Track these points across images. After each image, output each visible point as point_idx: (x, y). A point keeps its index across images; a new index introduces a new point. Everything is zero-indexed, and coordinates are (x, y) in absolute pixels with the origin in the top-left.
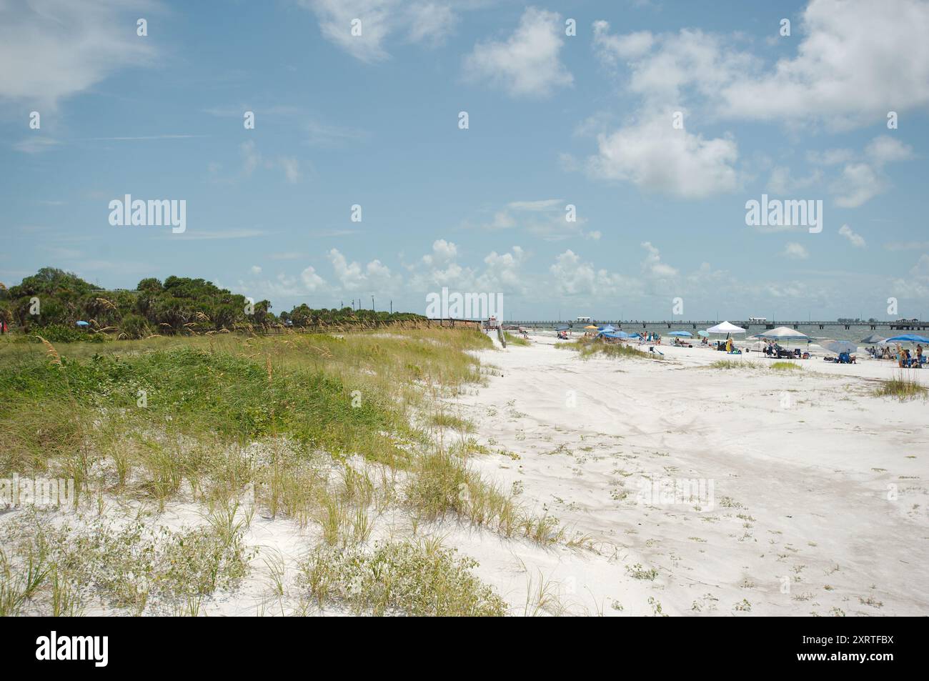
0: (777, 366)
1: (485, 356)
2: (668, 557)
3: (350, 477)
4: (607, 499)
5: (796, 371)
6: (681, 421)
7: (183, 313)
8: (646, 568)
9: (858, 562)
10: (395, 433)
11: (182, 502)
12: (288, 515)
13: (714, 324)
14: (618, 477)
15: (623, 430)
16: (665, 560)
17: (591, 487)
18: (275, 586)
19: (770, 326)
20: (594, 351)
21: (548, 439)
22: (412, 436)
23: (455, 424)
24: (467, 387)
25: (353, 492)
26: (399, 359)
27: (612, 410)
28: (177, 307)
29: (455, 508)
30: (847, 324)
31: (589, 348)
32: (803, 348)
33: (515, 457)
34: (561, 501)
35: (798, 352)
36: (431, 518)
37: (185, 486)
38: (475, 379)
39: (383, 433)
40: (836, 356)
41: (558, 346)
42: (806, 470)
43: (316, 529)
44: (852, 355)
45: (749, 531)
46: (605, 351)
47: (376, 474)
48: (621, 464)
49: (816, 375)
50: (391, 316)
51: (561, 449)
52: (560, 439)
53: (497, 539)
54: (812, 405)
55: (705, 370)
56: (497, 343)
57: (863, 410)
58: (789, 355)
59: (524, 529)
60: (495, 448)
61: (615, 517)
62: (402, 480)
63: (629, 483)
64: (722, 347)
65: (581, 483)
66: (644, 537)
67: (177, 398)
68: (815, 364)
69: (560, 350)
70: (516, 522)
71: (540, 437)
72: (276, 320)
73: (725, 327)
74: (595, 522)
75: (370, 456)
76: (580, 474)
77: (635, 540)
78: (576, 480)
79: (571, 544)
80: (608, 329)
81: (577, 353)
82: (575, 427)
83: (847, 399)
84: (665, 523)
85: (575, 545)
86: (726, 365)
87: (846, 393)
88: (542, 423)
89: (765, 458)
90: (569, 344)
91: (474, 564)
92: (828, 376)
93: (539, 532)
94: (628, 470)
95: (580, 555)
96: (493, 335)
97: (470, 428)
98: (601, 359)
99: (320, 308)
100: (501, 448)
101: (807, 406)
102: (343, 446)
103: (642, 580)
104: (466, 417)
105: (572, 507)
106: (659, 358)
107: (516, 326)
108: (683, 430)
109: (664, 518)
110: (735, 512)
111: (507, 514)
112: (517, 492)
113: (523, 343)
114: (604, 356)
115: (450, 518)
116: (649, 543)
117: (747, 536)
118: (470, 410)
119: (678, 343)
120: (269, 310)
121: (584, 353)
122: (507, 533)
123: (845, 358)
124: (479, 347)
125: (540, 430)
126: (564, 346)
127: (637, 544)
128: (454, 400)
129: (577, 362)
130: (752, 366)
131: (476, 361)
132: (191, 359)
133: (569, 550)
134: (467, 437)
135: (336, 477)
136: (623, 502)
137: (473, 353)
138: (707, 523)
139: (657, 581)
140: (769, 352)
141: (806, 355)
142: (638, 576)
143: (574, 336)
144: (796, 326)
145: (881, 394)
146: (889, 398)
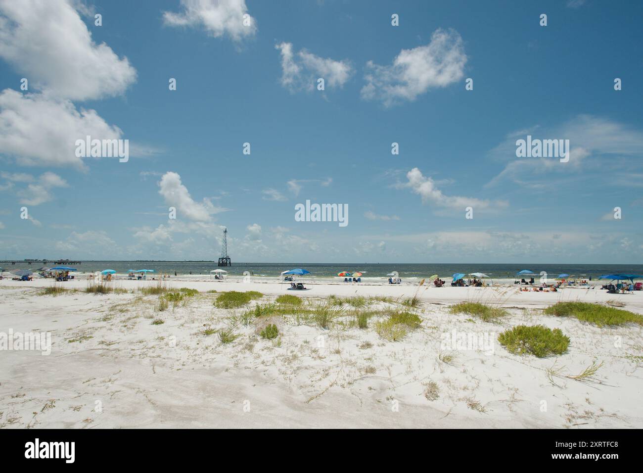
30: (30, 262)
40: (20, 277)
44: (30, 277)
57: (32, 302)
83: (23, 298)
87: (22, 295)
92: (14, 287)
123: (25, 278)
145: (43, 294)
146: (48, 295)
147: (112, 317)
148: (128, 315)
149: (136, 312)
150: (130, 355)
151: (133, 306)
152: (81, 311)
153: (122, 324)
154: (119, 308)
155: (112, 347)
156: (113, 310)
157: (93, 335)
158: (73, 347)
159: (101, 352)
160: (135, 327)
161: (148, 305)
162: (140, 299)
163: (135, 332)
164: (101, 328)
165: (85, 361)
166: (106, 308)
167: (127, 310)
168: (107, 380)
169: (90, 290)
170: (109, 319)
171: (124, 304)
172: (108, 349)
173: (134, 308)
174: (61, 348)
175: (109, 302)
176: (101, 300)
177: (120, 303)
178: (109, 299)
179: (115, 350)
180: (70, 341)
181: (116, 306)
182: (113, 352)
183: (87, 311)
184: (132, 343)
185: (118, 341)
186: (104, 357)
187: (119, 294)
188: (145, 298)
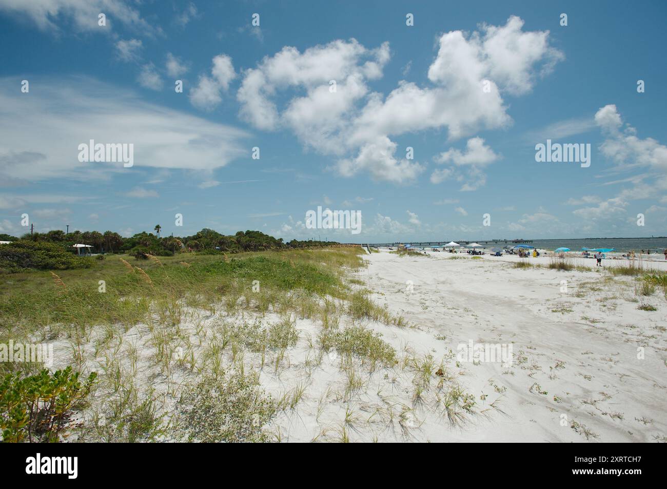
0: (474, 258)
1: (364, 257)
2: (448, 331)
3: (327, 303)
4: (420, 309)
5: (481, 259)
6: (442, 279)
7: (253, 243)
8: (441, 336)
9: (523, 332)
10: (338, 286)
11: (270, 313)
12: (308, 318)
13: (448, 243)
14: (423, 301)
15: (421, 283)
16: (447, 333)
17: (413, 305)
18: (309, 344)
19: (467, 243)
20: (404, 254)
21: (394, 287)
22: (344, 287)
23: (359, 282)
24: (360, 269)
25: (329, 309)
26: (334, 259)
27: (415, 276)
28: (250, 242)
29: (367, 314)
30: (496, 242)
31: (402, 253)
32: (482, 250)
33: (383, 294)
34: (403, 311)
35: (480, 252)
36: (359, 318)
37: (271, 307)
38: (362, 265)
39: (333, 286)
40: (495, 253)
41: (390, 252)
42: (494, 297)
43: (320, 322)
44: (501, 253)
45: (477, 321)
46: (408, 254)
47: (337, 302)
48: (423, 296)
49: (489, 261)
50: (327, 243)
51: (399, 291)
52: (398, 287)
53: (383, 325)
54: (490, 272)
55: (446, 260)
56: (368, 252)
57: (510, 273)
58: (477, 254)
59: (393, 322)
60: (375, 291)
61: (425, 316)
62: (346, 304)
63: (428, 303)
64: (451, 251)
65: (409, 303)
66: (438, 324)
67: (262, 274)
68: (487, 256)
69: (391, 254)
70: (391, 318)
71: (390, 286)
72: (285, 245)
73: (452, 244)
74: (418, 318)
75: (333, 295)
76: (408, 300)
77: (435, 325)
78: (407, 302)
79: (411, 327)
80: (408, 246)
81: (398, 255)
82: (403, 282)
83: (503, 270)
84: (444, 318)
85: (413, 327)
86: (455, 258)
87: (502, 268)
88: (390, 282)
89: (476, 292)
90: (394, 252)
91: (381, 335)
92: (494, 261)
93: (399, 322)
94: (427, 298)
95: (415, 331)
96: (365, 249)
97: (364, 284)
98: (407, 257)
99: (301, 241)
100: (377, 291)
101: (488, 272)
102: (323, 292)
103: (441, 340)
104: (362, 280)
105: (408, 313)
106: (429, 256)
107: (372, 246)
108: (443, 283)
109: (444, 317)
110: (470, 313)
111: (386, 316)
112: (386, 308)
113: (377, 252)
114: (408, 256)
115: (365, 318)
116: (440, 326)
117: (477, 322)
118: (362, 277)
119: (435, 250)
120: (282, 242)
121: (401, 255)
122: (387, 323)
123: (498, 254)
124: (362, 254)
125: (390, 284)
126: (392, 253)
127: (435, 327)
128: (356, 274)
129: (398, 258)
130: (464, 258)
131: (361, 259)
132: (262, 260)
133: (411, 330)
134: (363, 287)
135: (322, 303)
136: (426, 311)
137: (358, 256)
138: (460, 318)
139: (446, 340)
140: (469, 253)
141: (483, 254)
142: (439, 339)
143: (395, 249)
144: (477, 243)
145: (515, 267)
146: (519, 269)
147: (585, 294)
148: (603, 295)
149: (612, 292)
150: (624, 339)
151: (604, 286)
152: (550, 284)
153: (599, 303)
154: (589, 286)
155: (598, 325)
156: (583, 287)
157: (573, 309)
158: (558, 317)
159: (586, 327)
160: (617, 309)
161: (623, 287)
162: (610, 279)
163: (620, 315)
164: (578, 303)
165: (574, 333)
166: (574, 285)
167: (599, 290)
168: (608, 359)
169: (552, 267)
170: (583, 296)
171: (593, 283)
172: (594, 327)
173: (607, 288)
174: (547, 316)
175: (574, 279)
176: (566, 277)
177: (589, 280)
178: (574, 276)
179: (602, 329)
180: (553, 311)
181: (584, 284)
182: (602, 331)
183: (557, 286)
184: (620, 326)
185: (603, 321)
186: (592, 333)
187: (582, 271)
188: (616, 278)
